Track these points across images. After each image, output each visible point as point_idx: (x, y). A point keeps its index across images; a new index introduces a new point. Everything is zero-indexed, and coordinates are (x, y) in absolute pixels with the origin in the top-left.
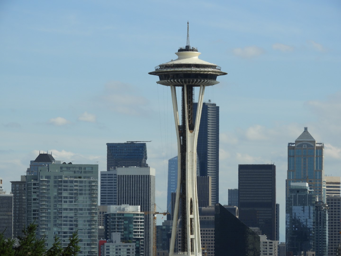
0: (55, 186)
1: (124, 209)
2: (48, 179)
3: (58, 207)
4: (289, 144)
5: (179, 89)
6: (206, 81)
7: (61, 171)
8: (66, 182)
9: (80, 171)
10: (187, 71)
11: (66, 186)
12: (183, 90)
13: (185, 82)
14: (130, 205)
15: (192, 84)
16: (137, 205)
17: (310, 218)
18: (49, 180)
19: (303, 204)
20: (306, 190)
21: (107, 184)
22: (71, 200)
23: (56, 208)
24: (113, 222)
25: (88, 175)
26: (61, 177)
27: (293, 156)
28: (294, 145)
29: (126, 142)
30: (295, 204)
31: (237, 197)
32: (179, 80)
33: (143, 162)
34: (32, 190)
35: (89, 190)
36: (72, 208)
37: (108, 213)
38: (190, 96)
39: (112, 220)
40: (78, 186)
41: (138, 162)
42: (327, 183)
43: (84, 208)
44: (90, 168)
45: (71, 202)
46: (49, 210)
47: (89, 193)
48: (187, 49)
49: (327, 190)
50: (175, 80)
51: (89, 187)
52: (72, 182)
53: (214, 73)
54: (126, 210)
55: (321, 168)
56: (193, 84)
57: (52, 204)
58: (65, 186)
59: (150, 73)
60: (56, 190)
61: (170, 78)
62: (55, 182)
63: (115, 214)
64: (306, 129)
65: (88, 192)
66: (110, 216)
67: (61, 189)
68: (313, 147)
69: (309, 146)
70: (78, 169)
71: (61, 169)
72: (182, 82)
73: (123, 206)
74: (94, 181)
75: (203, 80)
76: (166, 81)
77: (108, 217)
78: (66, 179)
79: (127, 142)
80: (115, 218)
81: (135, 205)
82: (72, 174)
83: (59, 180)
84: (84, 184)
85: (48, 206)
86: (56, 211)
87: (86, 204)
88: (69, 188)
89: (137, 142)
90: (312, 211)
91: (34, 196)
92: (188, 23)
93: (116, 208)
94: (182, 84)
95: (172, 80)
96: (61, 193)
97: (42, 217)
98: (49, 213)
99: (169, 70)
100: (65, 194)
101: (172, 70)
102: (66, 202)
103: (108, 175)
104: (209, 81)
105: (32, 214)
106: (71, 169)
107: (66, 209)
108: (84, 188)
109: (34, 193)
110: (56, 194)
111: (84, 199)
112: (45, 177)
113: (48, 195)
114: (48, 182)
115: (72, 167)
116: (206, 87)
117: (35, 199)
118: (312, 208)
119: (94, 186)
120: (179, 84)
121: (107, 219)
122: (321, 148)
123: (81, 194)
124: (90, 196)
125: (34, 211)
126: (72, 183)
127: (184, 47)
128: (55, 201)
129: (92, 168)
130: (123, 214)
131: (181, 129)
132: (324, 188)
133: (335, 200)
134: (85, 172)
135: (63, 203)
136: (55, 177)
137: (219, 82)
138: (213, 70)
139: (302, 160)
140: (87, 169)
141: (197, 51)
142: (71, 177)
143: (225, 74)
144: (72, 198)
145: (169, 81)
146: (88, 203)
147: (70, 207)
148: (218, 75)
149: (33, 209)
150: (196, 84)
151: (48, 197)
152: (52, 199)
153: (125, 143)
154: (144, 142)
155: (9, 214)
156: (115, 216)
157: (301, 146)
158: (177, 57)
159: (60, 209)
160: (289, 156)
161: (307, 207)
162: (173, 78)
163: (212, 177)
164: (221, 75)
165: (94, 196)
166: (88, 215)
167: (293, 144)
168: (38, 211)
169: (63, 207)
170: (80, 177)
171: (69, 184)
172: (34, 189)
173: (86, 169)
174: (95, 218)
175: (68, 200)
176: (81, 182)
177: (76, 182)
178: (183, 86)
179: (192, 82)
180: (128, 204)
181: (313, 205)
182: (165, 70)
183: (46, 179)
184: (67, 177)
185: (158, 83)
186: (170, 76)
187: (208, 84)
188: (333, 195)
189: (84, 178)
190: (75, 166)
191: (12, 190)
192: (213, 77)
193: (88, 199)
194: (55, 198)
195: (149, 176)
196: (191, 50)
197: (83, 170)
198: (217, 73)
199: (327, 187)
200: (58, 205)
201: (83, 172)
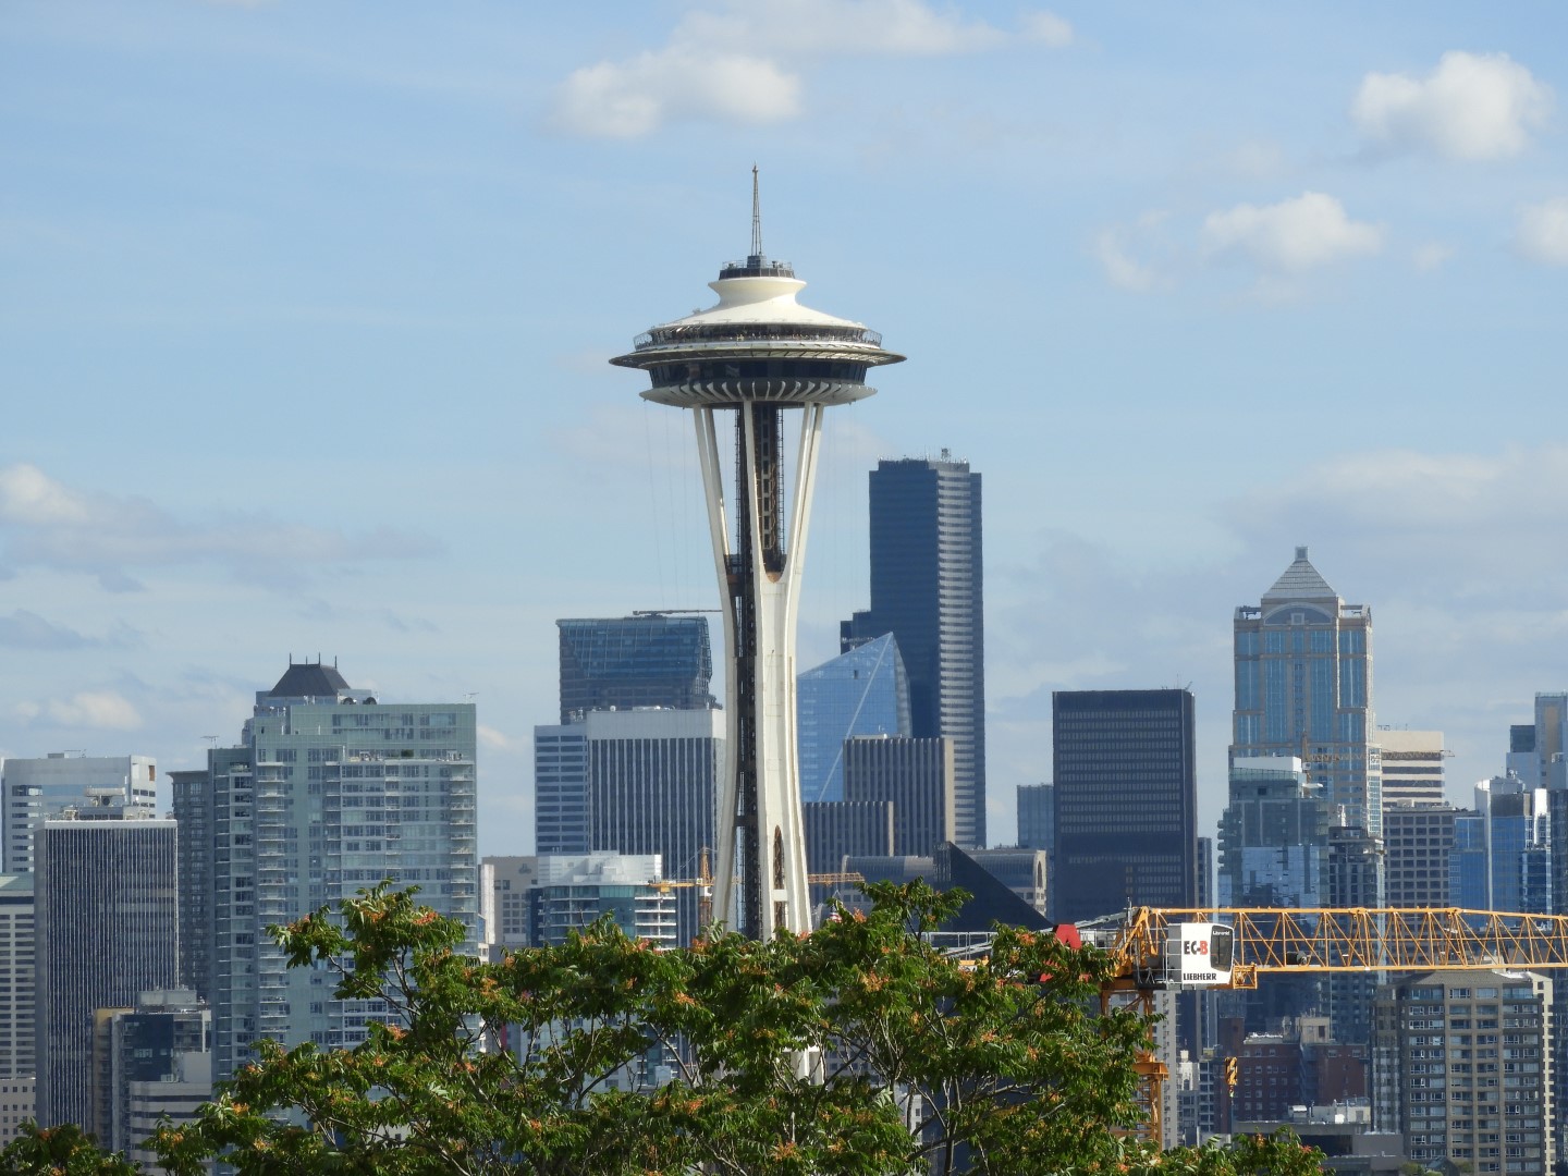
0: (313, 789)
1: (599, 870)
2: (285, 760)
3: (324, 866)
4: (1242, 610)
5: (725, 419)
6: (824, 386)
7: (335, 732)
8: (353, 771)
9: (407, 728)
10: (751, 351)
11: (355, 788)
12: (740, 423)
13: (748, 393)
14: (622, 852)
15: (771, 399)
16: (648, 852)
17: (1307, 891)
18: (289, 764)
19: (1283, 839)
20: (1294, 784)
21: (560, 774)
22: (375, 838)
23: (316, 869)
24: (559, 918)
25: (435, 743)
26: (333, 754)
27: (1256, 658)
28: (1258, 616)
29: (631, 615)
30: (1253, 841)
31: (1051, 814)
32: (724, 386)
33: (698, 690)
34: (233, 804)
35: (442, 802)
36: (377, 867)
37: (540, 885)
38: (766, 445)
39: (553, 911)
40: (401, 787)
41: (679, 691)
42: (1389, 756)
43: (421, 867)
44: (446, 720)
45: (375, 846)
46: (291, 880)
47: (442, 812)
48: (754, 268)
49: (1387, 783)
50: (710, 387)
51: (442, 789)
52: (376, 771)
53: (854, 357)
54: (606, 873)
55: (1362, 699)
56: (777, 398)
57: (303, 855)
58: (350, 788)
59: (617, 362)
60: (316, 803)
61: (689, 379)
62: (313, 773)
63: (566, 888)
64: (1301, 553)
65: (440, 808)
66: (547, 897)
67: (335, 801)
68: (1328, 620)
69: (1312, 616)
70: (399, 724)
71: (335, 724)
72: (734, 391)
73: (595, 858)
74: (460, 768)
75: (812, 385)
76: (675, 389)
77: (540, 900)
78: (355, 760)
79: (635, 613)
80: (566, 905)
81: (640, 852)
82: (377, 741)
83: (329, 763)
84: (422, 779)
85: (286, 862)
86: (318, 880)
87: (433, 852)
88: (364, 794)
89: (670, 612)
90: (1315, 866)
91: (237, 828)
92: (755, 171)
93: (571, 864)
94: (734, 399)
95: (697, 387)
96: (336, 816)
97: (266, 904)
98: (294, 890)
99: (685, 348)
100: (351, 817)
101: (698, 346)
102: (353, 847)
103: (565, 739)
104: (836, 386)
105: (233, 896)
106: (373, 724)
107: (356, 875)
108: (421, 794)
109: (237, 814)
110: (317, 817)
111: (422, 833)
112: (274, 755)
113: (286, 822)
114: (287, 772)
115: (378, 715)
116: (828, 411)
117: (239, 840)
118: (1316, 854)
119: (460, 784)
120: (725, 400)
121: (536, 906)
122: (1358, 626)
123: (411, 817)
124: (446, 823)
125: (240, 882)
126: (378, 775)
127: (741, 262)
128: (316, 846)
129: (453, 717)
130: (596, 889)
131: (735, 570)
132: (1374, 773)
133: (1421, 820)
134: (426, 735)
135: (344, 852)
136: (314, 754)
137: (875, 392)
138: (850, 344)
139: (1290, 669)
140: (433, 723)
141: (789, 274)
142: (373, 753)
143: (898, 359)
144: (375, 831)
145: (685, 388)
146: (440, 849)
147: (371, 867)
148: (870, 364)
149: (234, 874)
150: (787, 399)
151: (285, 830)
152: (304, 839)
153: (626, 619)
154: (701, 615)
155: (166, 893)
156: (567, 895)
157: (1283, 617)
158: (716, 298)
159: (333, 876)
160: (1240, 657)
161: (1295, 851)
162: (703, 380)
163: (956, 742)
164: (880, 363)
165: (462, 822)
166: (438, 895)
167: (1254, 611)
168: (250, 884)
169: (344, 867)
170: (406, 754)
171: (365, 780)
172: (238, 799)
173: (428, 723)
174: (466, 904)
175: (362, 839)
176: (411, 771)
177: (392, 770)
178: (739, 406)
179: (774, 392)
180: (614, 848)
181: (1321, 841)
182: (671, 348)
183: (278, 760)
184: (357, 754)
185: (646, 396)
186: (691, 370)
187: (835, 399)
188: (1413, 800)
189: (424, 754)
190: (387, 712)
191: (175, 804)
192: (852, 371)
193: (438, 837)
194: (314, 831)
195: (708, 741)
196: (766, 273)
197: (417, 727)
198: (865, 358)
199: (1386, 770)
200: (324, 861)
201: (417, 734)
